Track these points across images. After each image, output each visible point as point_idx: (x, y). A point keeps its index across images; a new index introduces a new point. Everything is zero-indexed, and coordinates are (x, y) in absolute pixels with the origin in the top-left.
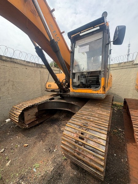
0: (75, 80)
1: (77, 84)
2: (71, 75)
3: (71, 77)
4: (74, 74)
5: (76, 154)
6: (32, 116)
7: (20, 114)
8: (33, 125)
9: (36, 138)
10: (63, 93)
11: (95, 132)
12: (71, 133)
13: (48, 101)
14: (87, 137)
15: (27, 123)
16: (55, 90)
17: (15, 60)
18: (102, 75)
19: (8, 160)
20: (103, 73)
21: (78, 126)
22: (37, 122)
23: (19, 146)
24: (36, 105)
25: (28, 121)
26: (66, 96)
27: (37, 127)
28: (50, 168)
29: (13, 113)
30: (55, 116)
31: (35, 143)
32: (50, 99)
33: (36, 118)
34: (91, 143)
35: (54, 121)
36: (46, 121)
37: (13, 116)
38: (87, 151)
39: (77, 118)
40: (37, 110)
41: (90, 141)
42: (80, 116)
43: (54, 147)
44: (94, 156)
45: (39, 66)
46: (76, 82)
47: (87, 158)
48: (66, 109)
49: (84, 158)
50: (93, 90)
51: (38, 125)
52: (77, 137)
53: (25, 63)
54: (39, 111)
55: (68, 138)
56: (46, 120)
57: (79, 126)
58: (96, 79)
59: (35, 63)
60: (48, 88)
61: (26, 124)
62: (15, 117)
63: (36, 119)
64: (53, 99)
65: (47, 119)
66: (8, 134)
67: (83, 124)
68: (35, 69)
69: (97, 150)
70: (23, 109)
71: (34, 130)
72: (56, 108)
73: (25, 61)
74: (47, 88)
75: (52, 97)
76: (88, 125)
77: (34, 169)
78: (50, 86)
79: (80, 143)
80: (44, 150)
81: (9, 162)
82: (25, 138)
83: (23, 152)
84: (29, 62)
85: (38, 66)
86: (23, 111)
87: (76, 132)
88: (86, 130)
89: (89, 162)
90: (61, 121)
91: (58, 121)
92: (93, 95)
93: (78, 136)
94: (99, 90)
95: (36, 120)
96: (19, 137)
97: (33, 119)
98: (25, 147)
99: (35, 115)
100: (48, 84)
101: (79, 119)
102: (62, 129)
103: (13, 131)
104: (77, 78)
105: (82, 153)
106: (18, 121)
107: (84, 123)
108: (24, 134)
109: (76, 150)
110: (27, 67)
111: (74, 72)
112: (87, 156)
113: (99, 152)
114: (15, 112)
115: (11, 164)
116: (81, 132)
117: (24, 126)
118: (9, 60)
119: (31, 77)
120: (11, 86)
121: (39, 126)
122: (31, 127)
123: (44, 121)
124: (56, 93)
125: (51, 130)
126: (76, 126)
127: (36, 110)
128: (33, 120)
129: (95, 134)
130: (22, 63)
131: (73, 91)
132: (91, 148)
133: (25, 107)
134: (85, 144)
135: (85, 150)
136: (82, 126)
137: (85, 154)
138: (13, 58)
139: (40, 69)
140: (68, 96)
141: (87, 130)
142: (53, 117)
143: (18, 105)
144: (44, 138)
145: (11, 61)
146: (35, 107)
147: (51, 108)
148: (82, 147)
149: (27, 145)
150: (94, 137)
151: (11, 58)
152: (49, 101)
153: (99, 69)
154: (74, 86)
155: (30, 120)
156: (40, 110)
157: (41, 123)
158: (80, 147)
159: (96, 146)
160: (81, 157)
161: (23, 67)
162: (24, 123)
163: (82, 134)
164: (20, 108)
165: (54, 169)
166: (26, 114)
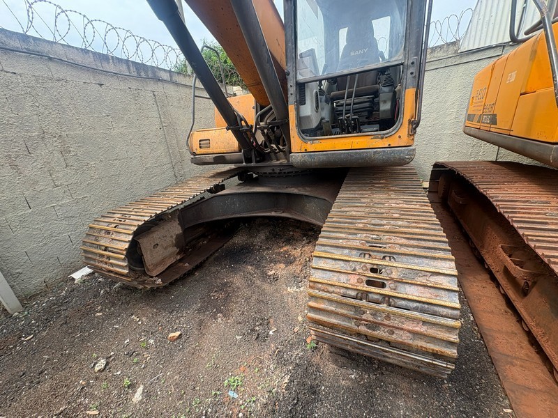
0: (308, 109)
1: (314, 124)
2: (292, 90)
3: (292, 99)
4: (301, 87)
5: (363, 329)
6: (166, 248)
7: (127, 246)
8: (177, 276)
9: (199, 310)
10: (257, 162)
11: (416, 260)
12: (336, 274)
13: (206, 197)
14: (394, 275)
15: (155, 273)
16: (228, 157)
17: (46, 49)
18: (408, 79)
19: (132, 386)
20: (411, 70)
21: (354, 252)
22: (187, 264)
23: (151, 341)
24: (171, 214)
25: (156, 266)
26: (268, 170)
27: (190, 279)
28: (280, 380)
29: (99, 246)
30: (239, 240)
31: (201, 323)
32: (210, 191)
33: (178, 253)
34: (412, 292)
35: (238, 256)
36: (212, 258)
37: (102, 256)
38: (401, 316)
39: (340, 230)
40: (180, 228)
41: (407, 287)
42: (346, 223)
43: (266, 323)
44: (425, 323)
45: (146, 72)
46: (308, 117)
47: (401, 333)
48: (273, 214)
49: (393, 333)
50: (376, 137)
51: (190, 273)
52: (360, 281)
53: (89, 61)
54: (185, 231)
55: (331, 289)
56: (211, 255)
57: (359, 249)
58: (367, 104)
59: (127, 61)
60: (199, 151)
61: (152, 277)
62: (109, 258)
63: (179, 257)
64: (223, 187)
65: (214, 253)
66: (98, 314)
67: (368, 242)
68: (134, 84)
69: (432, 307)
70: (135, 229)
71: (182, 289)
72: (240, 213)
73: (85, 51)
74: (194, 154)
75: (220, 180)
76: (386, 244)
77: (231, 394)
78: (204, 143)
79: (376, 297)
80: (239, 337)
81: (140, 390)
82: (163, 318)
83: (172, 356)
84: (104, 58)
85: (143, 74)
86: (136, 234)
87: (354, 270)
88: (384, 257)
89: (411, 342)
90: (258, 250)
91: (251, 252)
92: (375, 152)
93: (365, 279)
94: (397, 135)
95: (180, 261)
96: (140, 318)
97: (170, 256)
98: (173, 340)
99: (177, 245)
100: (197, 136)
101: (346, 230)
102: (271, 273)
103: (113, 304)
104: (312, 101)
105: (386, 322)
106: (126, 271)
107: (370, 239)
108: (154, 307)
109: (364, 317)
110: (103, 79)
111: (300, 78)
112: (402, 329)
113: (441, 310)
114: (103, 242)
115: (147, 394)
116: (369, 267)
117: (147, 284)
118: (16, 44)
119: (126, 117)
120: (57, 154)
121: (194, 275)
122: (171, 284)
123: (207, 258)
124: (233, 166)
125: (237, 280)
126: (346, 251)
127: (175, 229)
128: (172, 260)
129: (418, 264)
130: (79, 59)
131: (302, 149)
132: (415, 305)
133: (141, 223)
134: (390, 297)
135: (394, 314)
136: (369, 250)
137: (396, 323)
138: (35, 39)
139: (152, 86)
140: (277, 170)
141: (387, 258)
142: (230, 242)
143: (111, 220)
144: (224, 305)
145: (30, 53)
146: (170, 220)
147: (224, 217)
148: (384, 306)
149: (178, 334)
150: (417, 272)
151: (24, 38)
152: (209, 195)
153: (398, 58)
154: (304, 132)
155: (162, 261)
156: (189, 227)
157: (199, 267)
158: (377, 306)
159: (429, 295)
160: (381, 333)
161: (86, 77)
162: (145, 274)
163: (373, 270)
164: (120, 226)
165: (291, 381)
166: (145, 244)
